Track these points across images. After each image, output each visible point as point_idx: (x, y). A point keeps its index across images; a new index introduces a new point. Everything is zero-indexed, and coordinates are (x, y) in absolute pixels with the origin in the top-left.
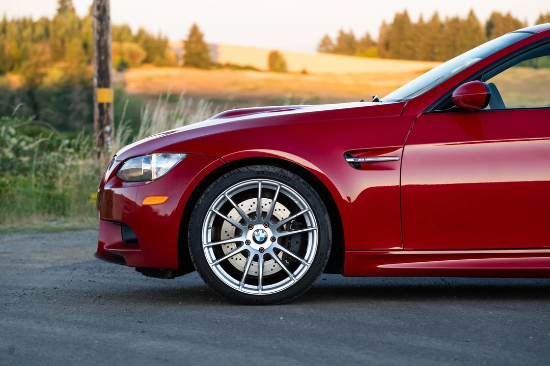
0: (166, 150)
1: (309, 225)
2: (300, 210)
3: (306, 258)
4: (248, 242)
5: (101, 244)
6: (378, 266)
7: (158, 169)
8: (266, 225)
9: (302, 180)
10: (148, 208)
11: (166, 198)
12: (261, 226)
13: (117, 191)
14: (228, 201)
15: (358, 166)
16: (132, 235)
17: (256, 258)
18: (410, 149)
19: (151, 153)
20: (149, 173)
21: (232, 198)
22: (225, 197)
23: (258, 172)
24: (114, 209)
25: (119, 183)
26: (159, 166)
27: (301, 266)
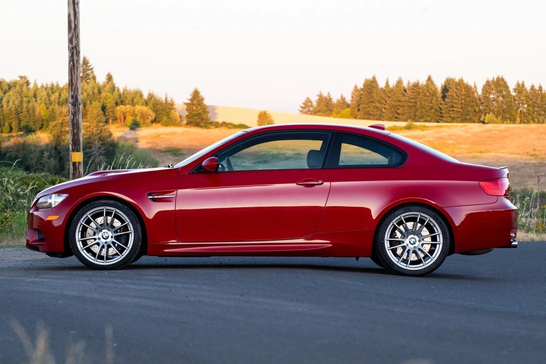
0: (59, 193)
1: (130, 230)
2: (125, 222)
3: (128, 246)
4: (99, 239)
5: (28, 241)
6: (165, 251)
7: (55, 202)
8: (109, 230)
9: (126, 207)
10: (50, 222)
11: (58, 216)
12: (106, 231)
13: (36, 213)
14: (89, 218)
15: (154, 200)
16: (43, 236)
17: (103, 247)
18: (180, 191)
19: (52, 194)
20: (51, 204)
21: (91, 216)
22: (87, 216)
23: (104, 203)
24: (34, 224)
25: (37, 210)
26: (56, 200)
27: (126, 250)
